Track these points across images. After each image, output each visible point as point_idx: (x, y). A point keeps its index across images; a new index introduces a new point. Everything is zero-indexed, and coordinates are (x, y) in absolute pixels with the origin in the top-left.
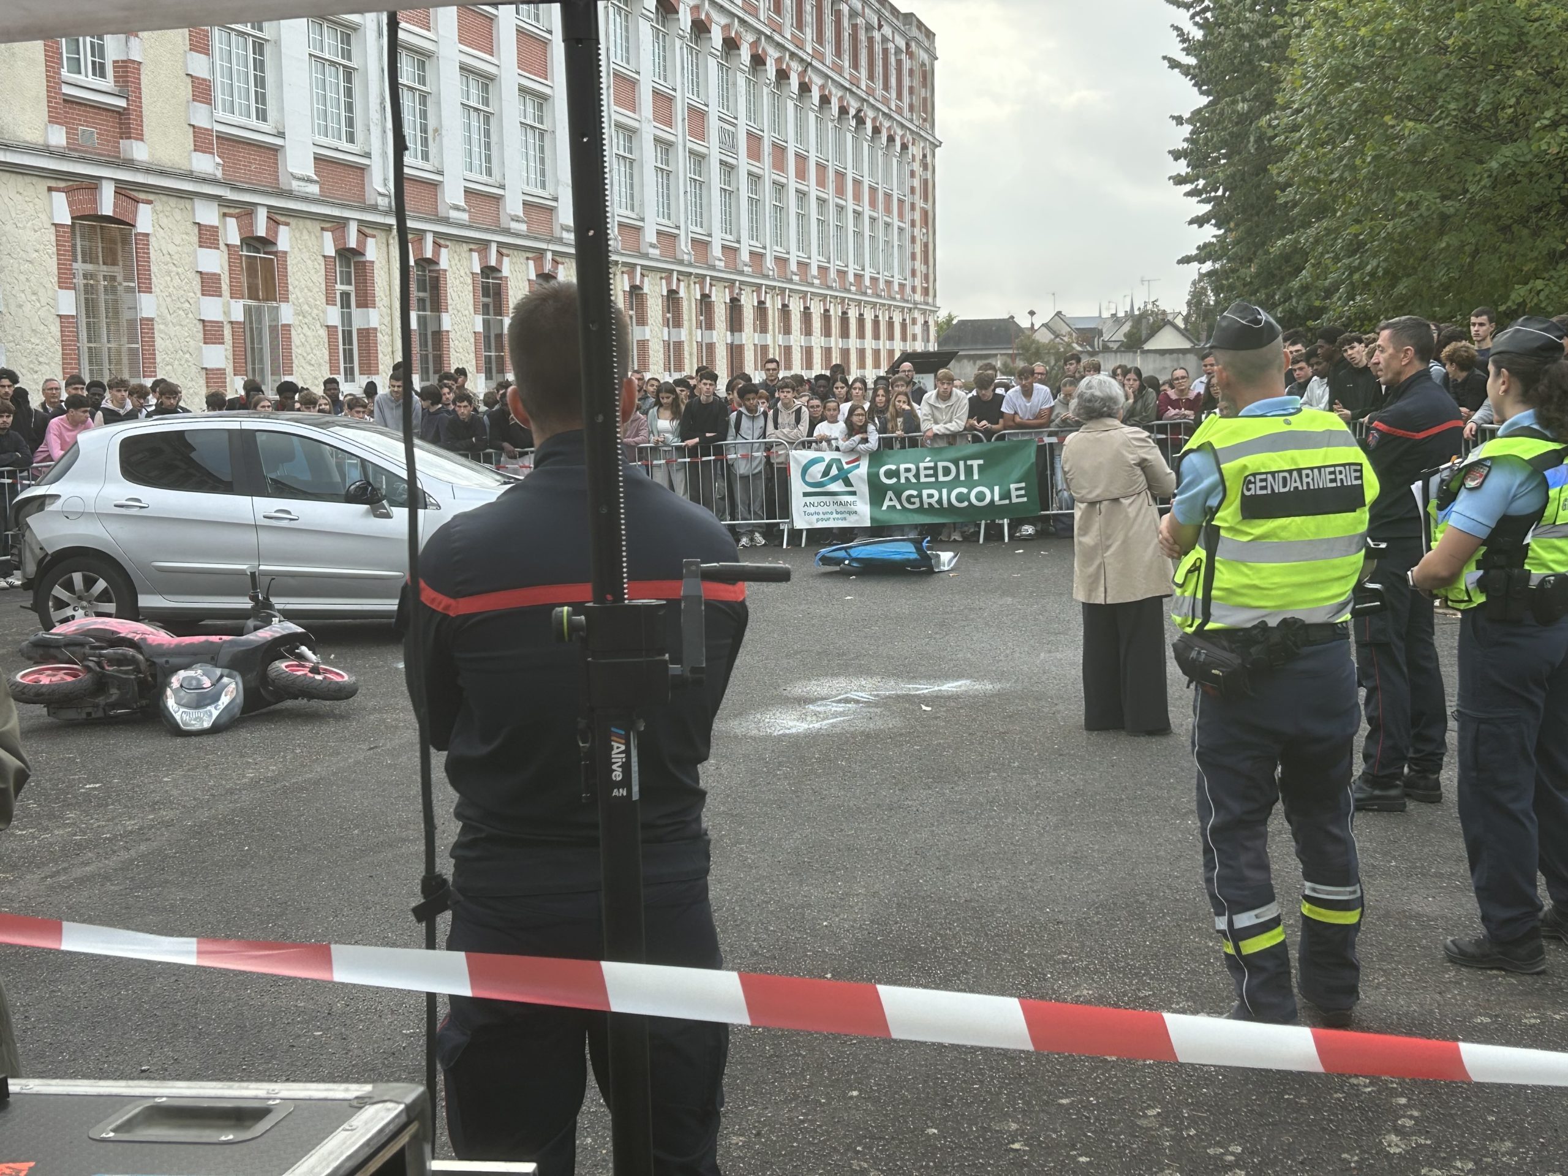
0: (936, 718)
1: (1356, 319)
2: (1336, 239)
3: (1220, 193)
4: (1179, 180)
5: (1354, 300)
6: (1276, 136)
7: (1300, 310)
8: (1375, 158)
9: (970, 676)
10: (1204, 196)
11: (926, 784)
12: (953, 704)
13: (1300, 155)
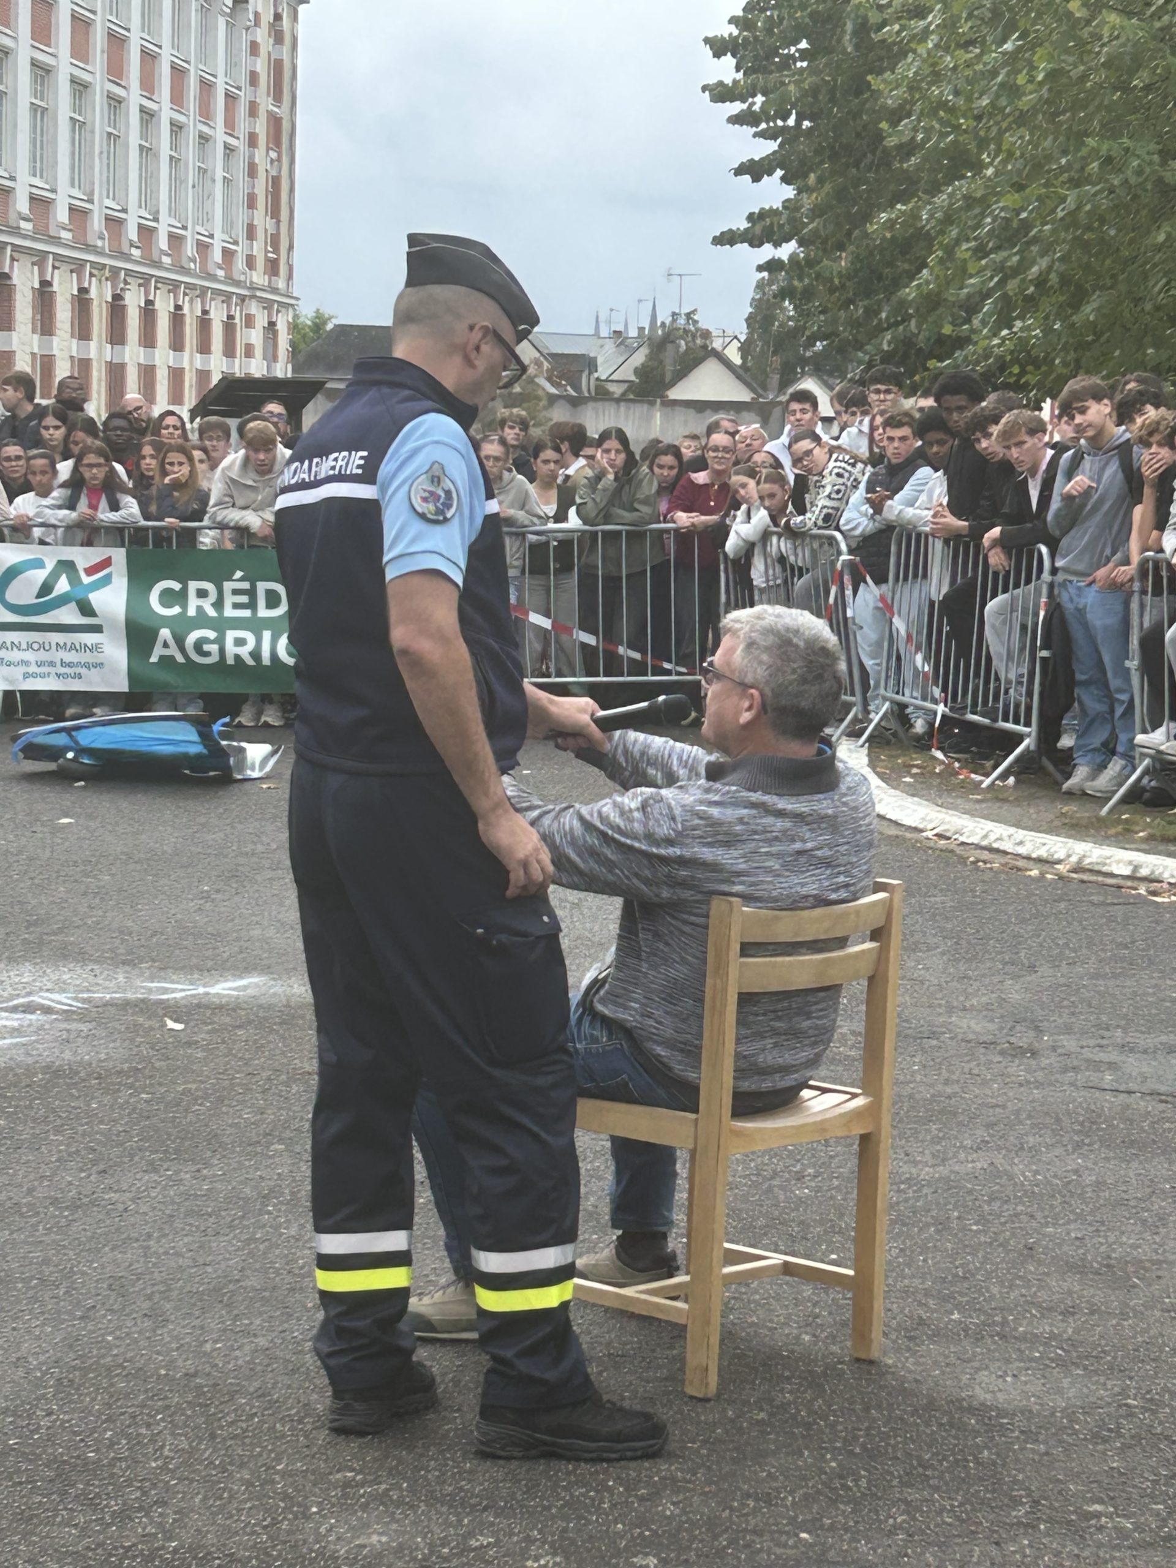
0: (189, 1044)
1: (1015, 361)
2: (983, 215)
3: (791, 121)
4: (721, 93)
5: (1010, 327)
6: (884, 23)
7: (921, 341)
8: (1052, 75)
9: (266, 970)
10: (763, 126)
11: (151, 1163)
12: (227, 1020)
13: (924, 61)
